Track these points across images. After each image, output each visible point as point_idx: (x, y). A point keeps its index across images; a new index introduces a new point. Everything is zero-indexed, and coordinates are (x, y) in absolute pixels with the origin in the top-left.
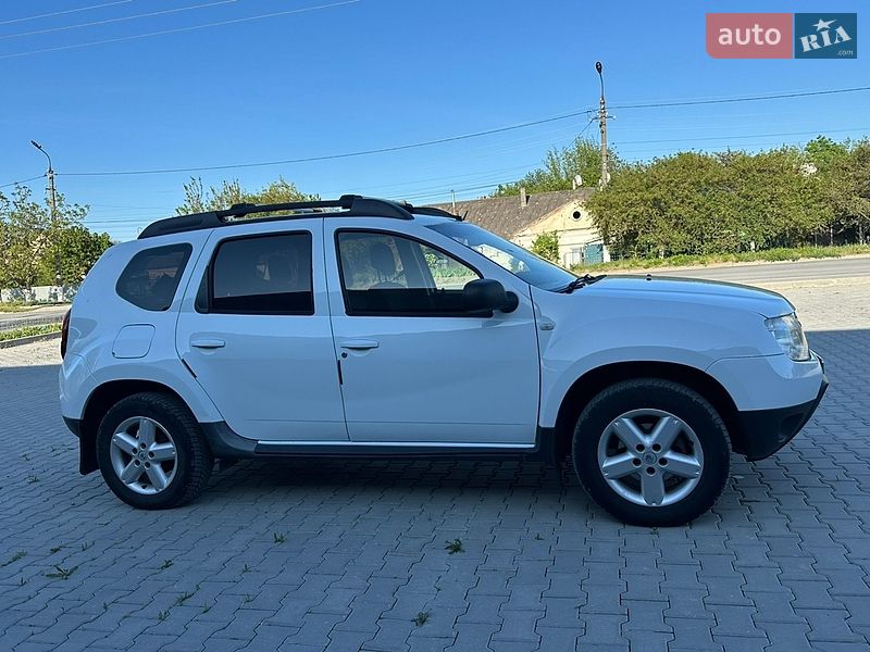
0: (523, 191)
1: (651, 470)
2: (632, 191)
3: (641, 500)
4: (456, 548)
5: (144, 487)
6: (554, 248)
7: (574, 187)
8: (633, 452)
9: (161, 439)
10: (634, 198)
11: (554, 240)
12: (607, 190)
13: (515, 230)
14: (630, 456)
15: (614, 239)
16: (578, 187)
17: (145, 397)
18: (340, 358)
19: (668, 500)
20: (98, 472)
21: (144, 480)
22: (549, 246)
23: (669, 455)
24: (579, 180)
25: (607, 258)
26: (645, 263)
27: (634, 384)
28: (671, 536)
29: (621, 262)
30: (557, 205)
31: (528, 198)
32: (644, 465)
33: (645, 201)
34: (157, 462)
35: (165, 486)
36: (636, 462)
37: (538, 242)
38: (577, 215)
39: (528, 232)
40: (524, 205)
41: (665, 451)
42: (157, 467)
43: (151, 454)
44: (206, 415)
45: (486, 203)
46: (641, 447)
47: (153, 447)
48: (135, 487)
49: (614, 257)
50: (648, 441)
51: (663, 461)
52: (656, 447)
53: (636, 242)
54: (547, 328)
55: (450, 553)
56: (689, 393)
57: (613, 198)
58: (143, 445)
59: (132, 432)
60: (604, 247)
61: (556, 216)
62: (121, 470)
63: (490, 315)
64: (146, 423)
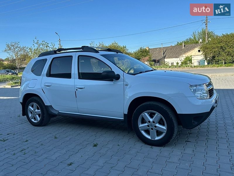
0: (183, 44)
1: (152, 129)
2: (214, 44)
3: (149, 137)
4: (95, 146)
5: (35, 121)
6: (190, 61)
7: (199, 43)
8: (148, 123)
9: (38, 109)
10: (214, 46)
11: (190, 58)
12: (207, 43)
13: (180, 55)
14: (147, 124)
15: (209, 58)
16: (200, 43)
17: (34, 98)
18: (76, 91)
19: (157, 138)
20: (26, 116)
21: (35, 119)
22: (189, 60)
23: (157, 125)
24: (201, 40)
25: (206, 64)
26: (218, 65)
27: (148, 103)
28: (156, 149)
29: (210, 65)
30: (193, 48)
31: (185, 46)
32: (150, 127)
33: (218, 47)
34: (37, 114)
35: (39, 121)
36: (148, 126)
37: (186, 59)
38: (199, 51)
39: (184, 56)
40: (183, 48)
41: (156, 123)
42: (37, 116)
43: (36, 112)
44: (47, 104)
45: (172, 47)
46: (149, 122)
47: (36, 110)
48: (33, 120)
49: (208, 64)
50: (151, 120)
51: (156, 127)
52: (154, 122)
53: (215, 59)
54: (127, 85)
55: (93, 147)
56: (163, 107)
57: (208, 46)
58: (34, 110)
59: (32, 106)
60: (205, 60)
61: (193, 51)
62: (30, 115)
63: (112, 81)
64: (35, 104)
